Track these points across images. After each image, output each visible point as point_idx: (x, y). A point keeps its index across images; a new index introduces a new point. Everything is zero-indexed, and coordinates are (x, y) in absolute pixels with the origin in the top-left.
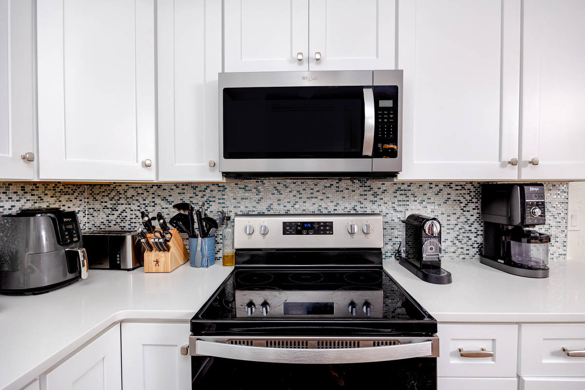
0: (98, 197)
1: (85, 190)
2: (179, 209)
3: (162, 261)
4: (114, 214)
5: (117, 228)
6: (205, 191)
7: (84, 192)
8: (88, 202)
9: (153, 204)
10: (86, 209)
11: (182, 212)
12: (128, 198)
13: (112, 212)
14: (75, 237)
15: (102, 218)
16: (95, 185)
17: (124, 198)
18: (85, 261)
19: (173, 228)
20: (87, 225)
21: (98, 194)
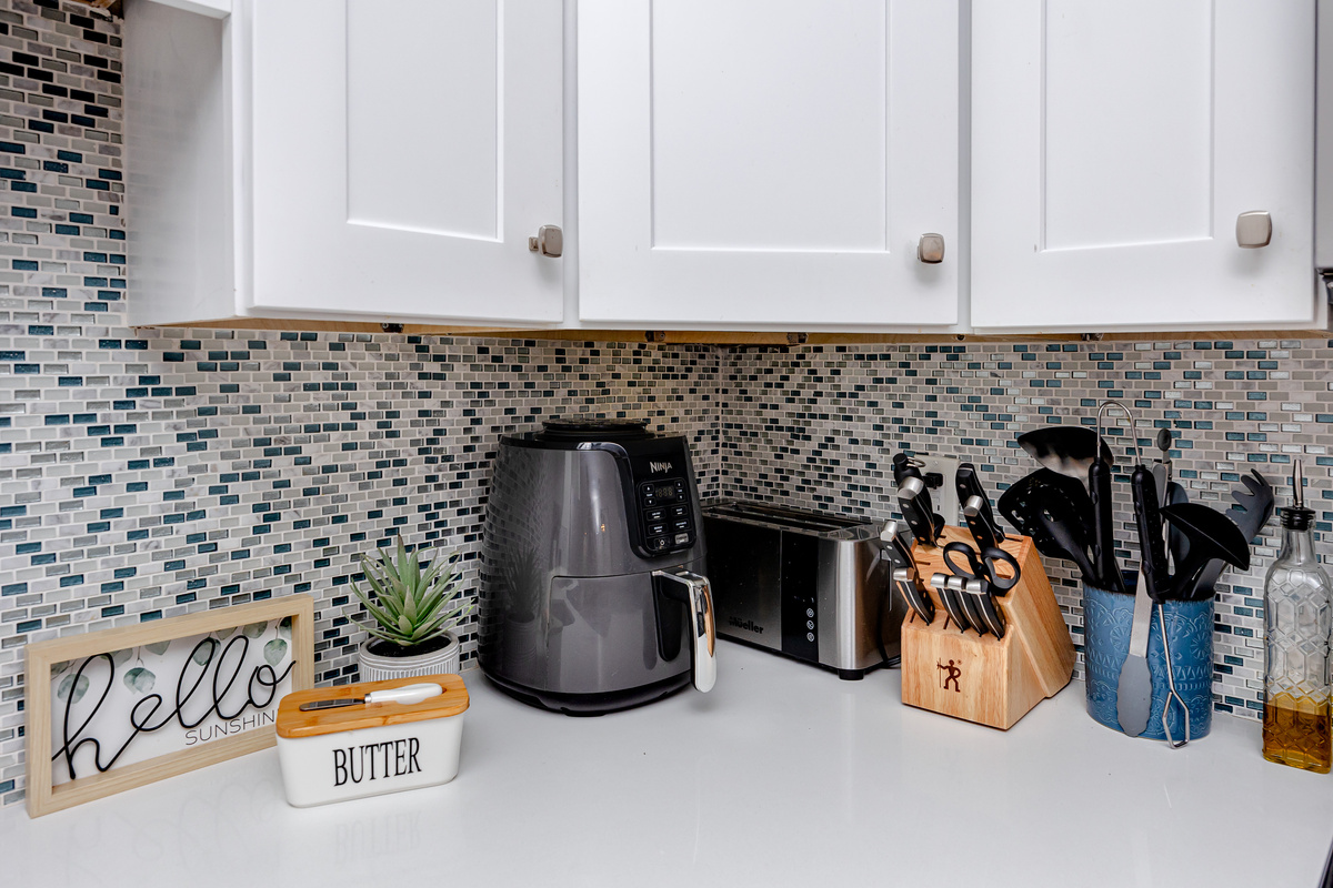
0: (754, 389)
1: (717, 363)
2: (1042, 453)
3: (972, 671)
4: (796, 452)
5: (806, 502)
6: (1157, 376)
7: (715, 370)
8: (725, 405)
9: (929, 423)
10: (721, 429)
11: (1053, 464)
12: (842, 395)
13: (791, 443)
14: (682, 531)
15: (764, 462)
16: (744, 348)
17: (829, 395)
18: (707, 617)
19: (1019, 536)
20: (721, 482)
21: (754, 378)
